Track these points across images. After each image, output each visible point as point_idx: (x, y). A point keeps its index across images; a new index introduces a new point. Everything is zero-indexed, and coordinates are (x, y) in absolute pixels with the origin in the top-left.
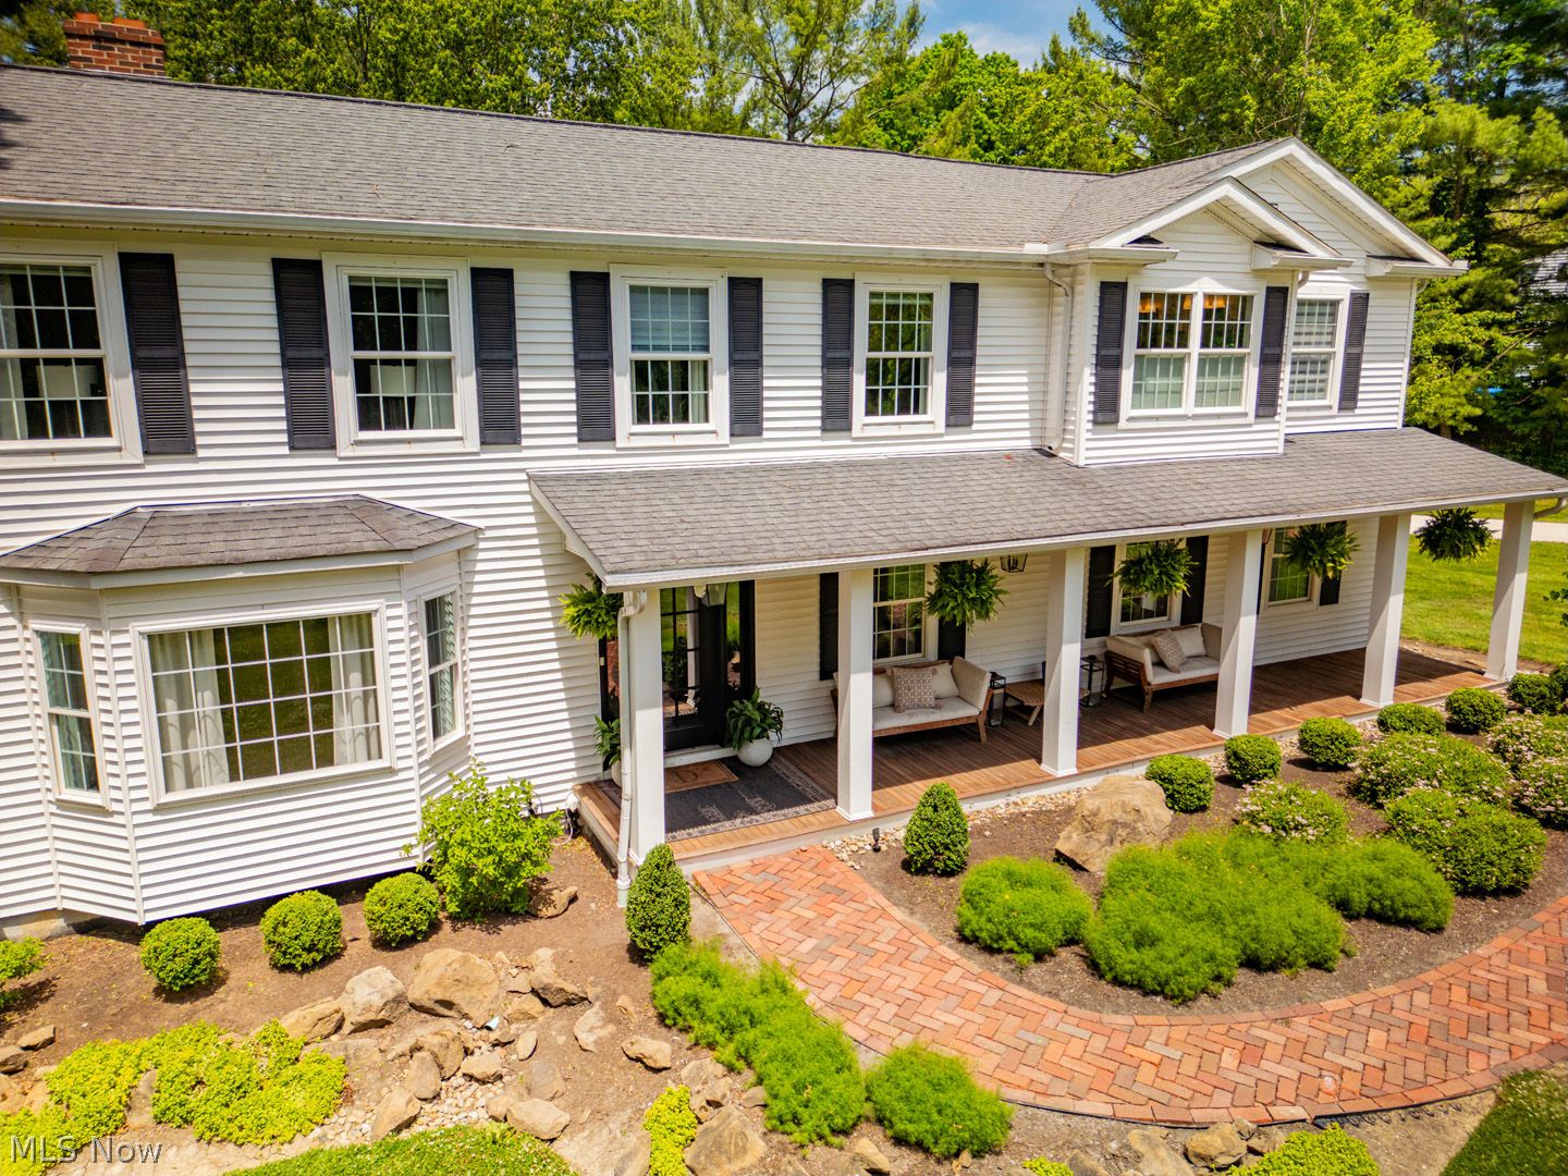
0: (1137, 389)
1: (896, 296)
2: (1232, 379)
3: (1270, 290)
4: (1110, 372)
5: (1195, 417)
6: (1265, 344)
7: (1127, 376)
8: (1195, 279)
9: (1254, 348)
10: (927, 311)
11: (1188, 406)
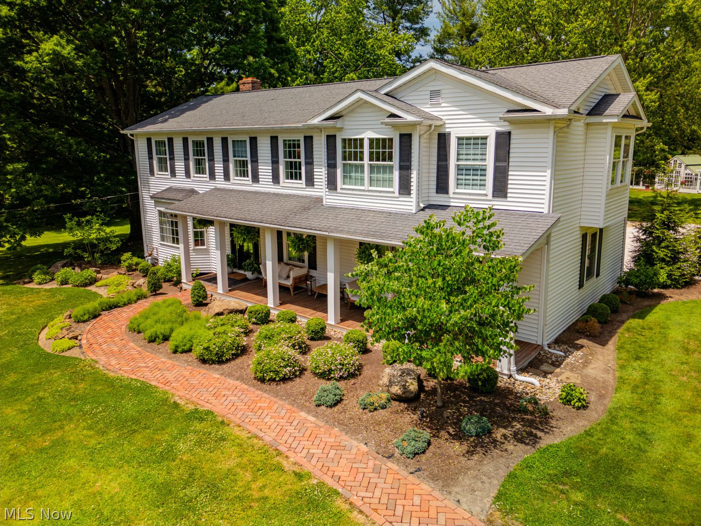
0: (345, 177)
1: (290, 141)
2: (387, 176)
3: (401, 136)
4: (332, 170)
5: (369, 191)
6: (401, 160)
7: (339, 172)
8: (364, 132)
9: (396, 162)
10: (299, 147)
11: (366, 186)
